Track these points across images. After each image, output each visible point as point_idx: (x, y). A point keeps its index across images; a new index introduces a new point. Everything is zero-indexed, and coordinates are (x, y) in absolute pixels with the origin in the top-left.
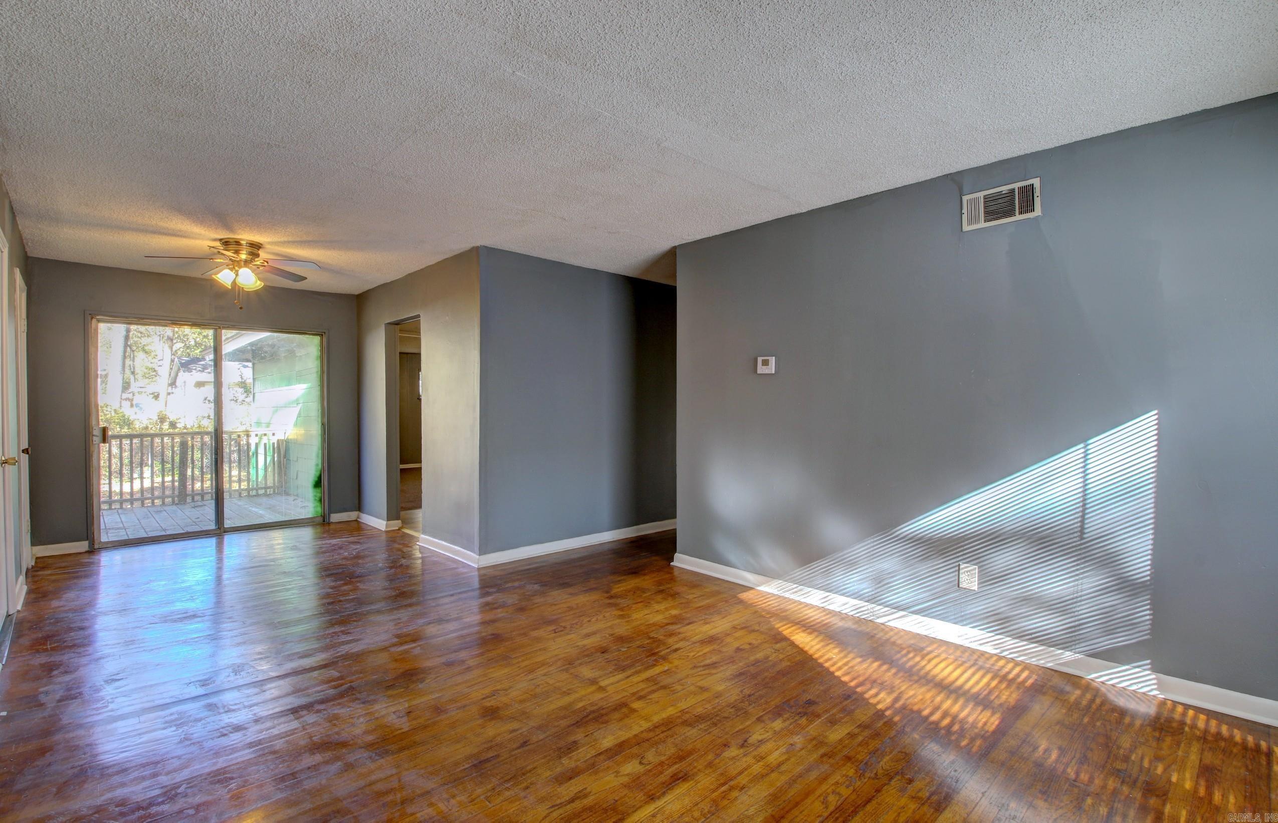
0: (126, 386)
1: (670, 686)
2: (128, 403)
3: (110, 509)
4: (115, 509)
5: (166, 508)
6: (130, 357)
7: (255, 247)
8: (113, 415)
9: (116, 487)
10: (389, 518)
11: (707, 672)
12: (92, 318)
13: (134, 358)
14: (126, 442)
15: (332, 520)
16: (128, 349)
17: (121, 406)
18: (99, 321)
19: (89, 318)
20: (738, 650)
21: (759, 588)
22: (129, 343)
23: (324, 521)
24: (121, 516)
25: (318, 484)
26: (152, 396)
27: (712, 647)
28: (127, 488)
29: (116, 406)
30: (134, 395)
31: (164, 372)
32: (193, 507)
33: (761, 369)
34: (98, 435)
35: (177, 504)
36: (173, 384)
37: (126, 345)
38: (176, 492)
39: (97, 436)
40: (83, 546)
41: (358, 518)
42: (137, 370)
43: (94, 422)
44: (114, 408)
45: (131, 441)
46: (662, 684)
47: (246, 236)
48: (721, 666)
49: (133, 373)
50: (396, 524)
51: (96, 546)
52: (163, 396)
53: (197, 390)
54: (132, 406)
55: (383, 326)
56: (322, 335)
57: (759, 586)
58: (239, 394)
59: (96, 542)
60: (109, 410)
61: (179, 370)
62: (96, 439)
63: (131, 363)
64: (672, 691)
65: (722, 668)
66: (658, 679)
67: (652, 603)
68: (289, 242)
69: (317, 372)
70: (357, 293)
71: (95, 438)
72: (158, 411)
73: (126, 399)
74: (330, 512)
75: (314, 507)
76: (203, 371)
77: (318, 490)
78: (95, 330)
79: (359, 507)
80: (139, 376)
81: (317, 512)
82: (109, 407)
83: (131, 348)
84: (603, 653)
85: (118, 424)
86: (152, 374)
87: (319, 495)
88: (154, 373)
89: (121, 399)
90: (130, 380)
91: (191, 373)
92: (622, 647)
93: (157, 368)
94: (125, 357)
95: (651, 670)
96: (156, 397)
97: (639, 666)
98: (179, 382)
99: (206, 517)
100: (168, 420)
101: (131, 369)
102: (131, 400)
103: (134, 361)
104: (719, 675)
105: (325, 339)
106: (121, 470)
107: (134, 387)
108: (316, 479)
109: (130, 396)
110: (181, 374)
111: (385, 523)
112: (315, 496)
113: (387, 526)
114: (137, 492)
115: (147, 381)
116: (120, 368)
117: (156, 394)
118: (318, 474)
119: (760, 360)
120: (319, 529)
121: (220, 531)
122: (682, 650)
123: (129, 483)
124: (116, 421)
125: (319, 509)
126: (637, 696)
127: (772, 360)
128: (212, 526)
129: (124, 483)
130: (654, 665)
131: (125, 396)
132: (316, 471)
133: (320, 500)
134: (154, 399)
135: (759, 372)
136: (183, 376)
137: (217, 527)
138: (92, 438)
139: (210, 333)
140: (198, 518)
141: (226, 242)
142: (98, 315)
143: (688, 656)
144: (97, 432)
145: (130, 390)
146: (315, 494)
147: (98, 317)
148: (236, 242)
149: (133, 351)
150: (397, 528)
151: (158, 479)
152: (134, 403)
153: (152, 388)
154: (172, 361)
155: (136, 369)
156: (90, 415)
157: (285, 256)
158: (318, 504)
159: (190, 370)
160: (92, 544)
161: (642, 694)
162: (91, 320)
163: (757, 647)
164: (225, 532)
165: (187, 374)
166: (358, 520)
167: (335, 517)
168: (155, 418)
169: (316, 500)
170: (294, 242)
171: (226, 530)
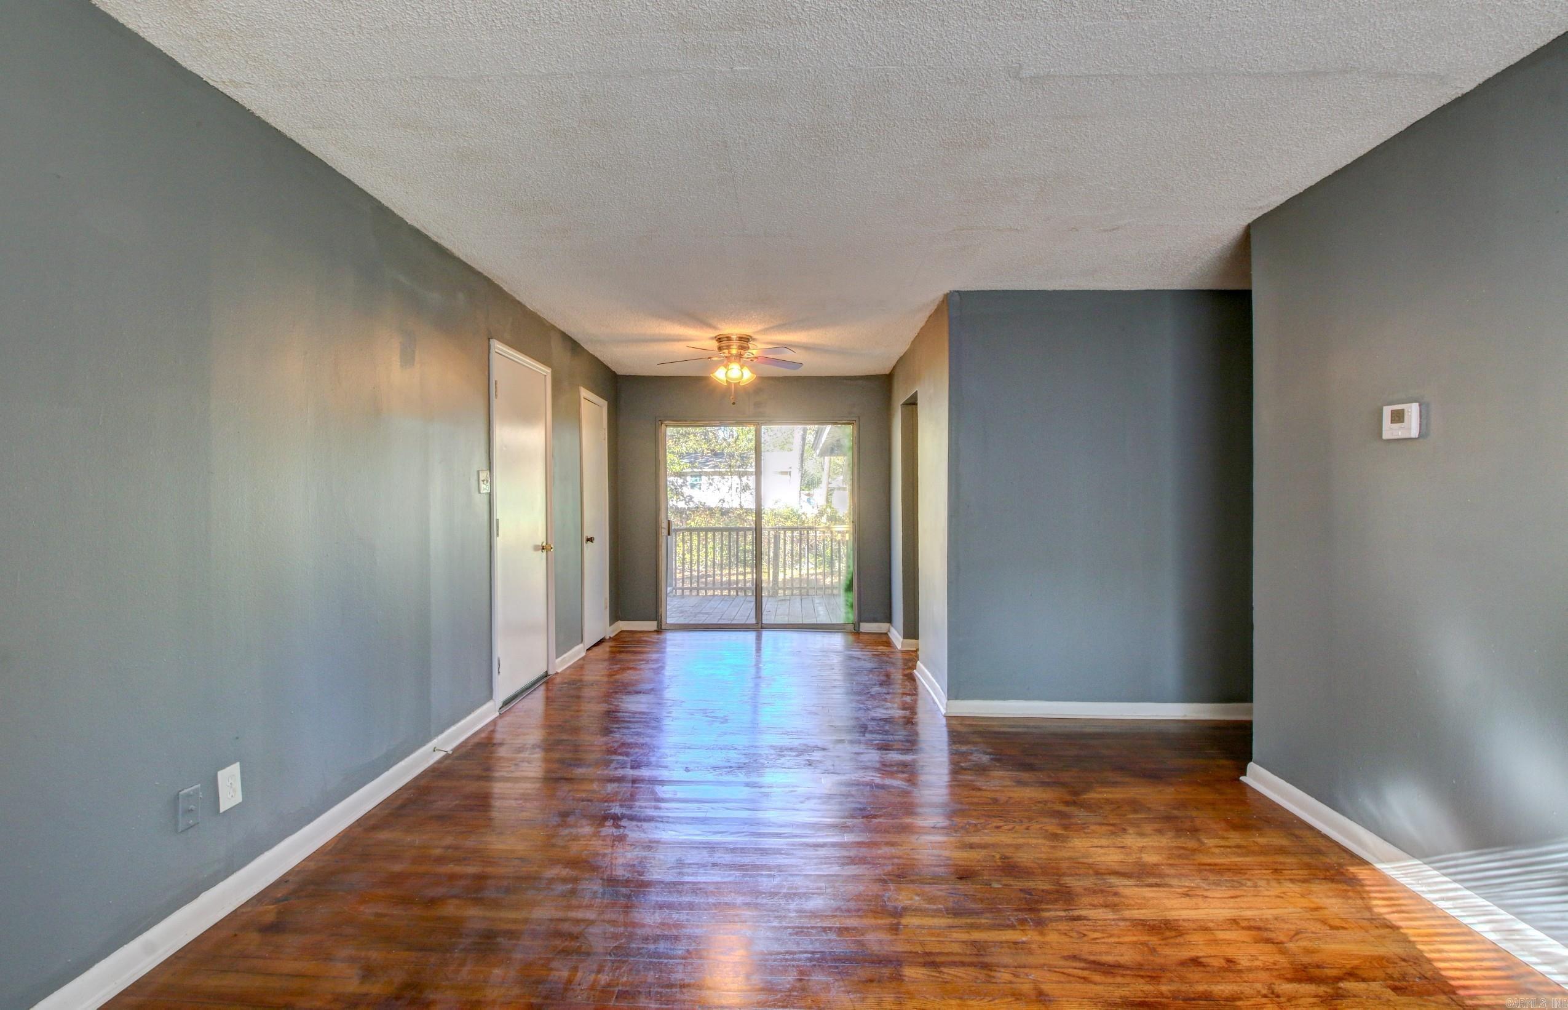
1: (994, 968)
7: (745, 340)
10: (906, 637)
11: (1085, 973)
12: (662, 424)
14: (789, 533)
15: (861, 630)
18: (667, 426)
19: (660, 423)
20: (1196, 962)
21: (1378, 866)
23: (855, 629)
27: (1146, 938)
33: (1390, 430)
34: (666, 527)
40: (651, 625)
41: (886, 630)
43: (663, 516)
45: (793, 533)
46: (987, 959)
47: (733, 330)
48: (1123, 976)
50: (913, 644)
51: (663, 627)
55: (900, 407)
56: (855, 424)
57: (1382, 862)
59: (663, 623)
62: (665, 531)
64: (990, 976)
65: (1119, 980)
66: (993, 949)
67: (1131, 831)
68: (768, 329)
70: (887, 372)
74: (860, 621)
75: (846, 613)
77: (850, 594)
78: (663, 434)
79: (886, 618)
81: (848, 618)
84: (960, 878)
87: (850, 600)
92: (998, 881)
95: (997, 932)
97: (987, 918)
99: (745, 612)
104: (1099, 989)
105: (856, 428)
108: (848, 583)
111: (903, 641)
112: (847, 601)
113: (902, 645)
119: (1387, 411)
120: (851, 638)
121: (759, 626)
122: (1085, 922)
125: (850, 616)
126: (928, 959)
127: (1413, 411)
128: (753, 621)
130: (1012, 927)
132: (848, 574)
133: (851, 606)
135: (1386, 435)
137: (757, 621)
138: (661, 530)
139: (753, 428)
141: (719, 339)
142: (665, 420)
143: (1085, 935)
146: (846, 598)
147: (666, 422)
148: (727, 337)
150: (909, 648)
151: (812, 571)
156: (660, 510)
157: (778, 344)
158: (850, 610)
160: (659, 625)
161: (938, 959)
163: (1240, 971)
164: (762, 628)
166: (886, 633)
167: (865, 627)
169: (847, 605)
170: (772, 328)
171: (765, 626)
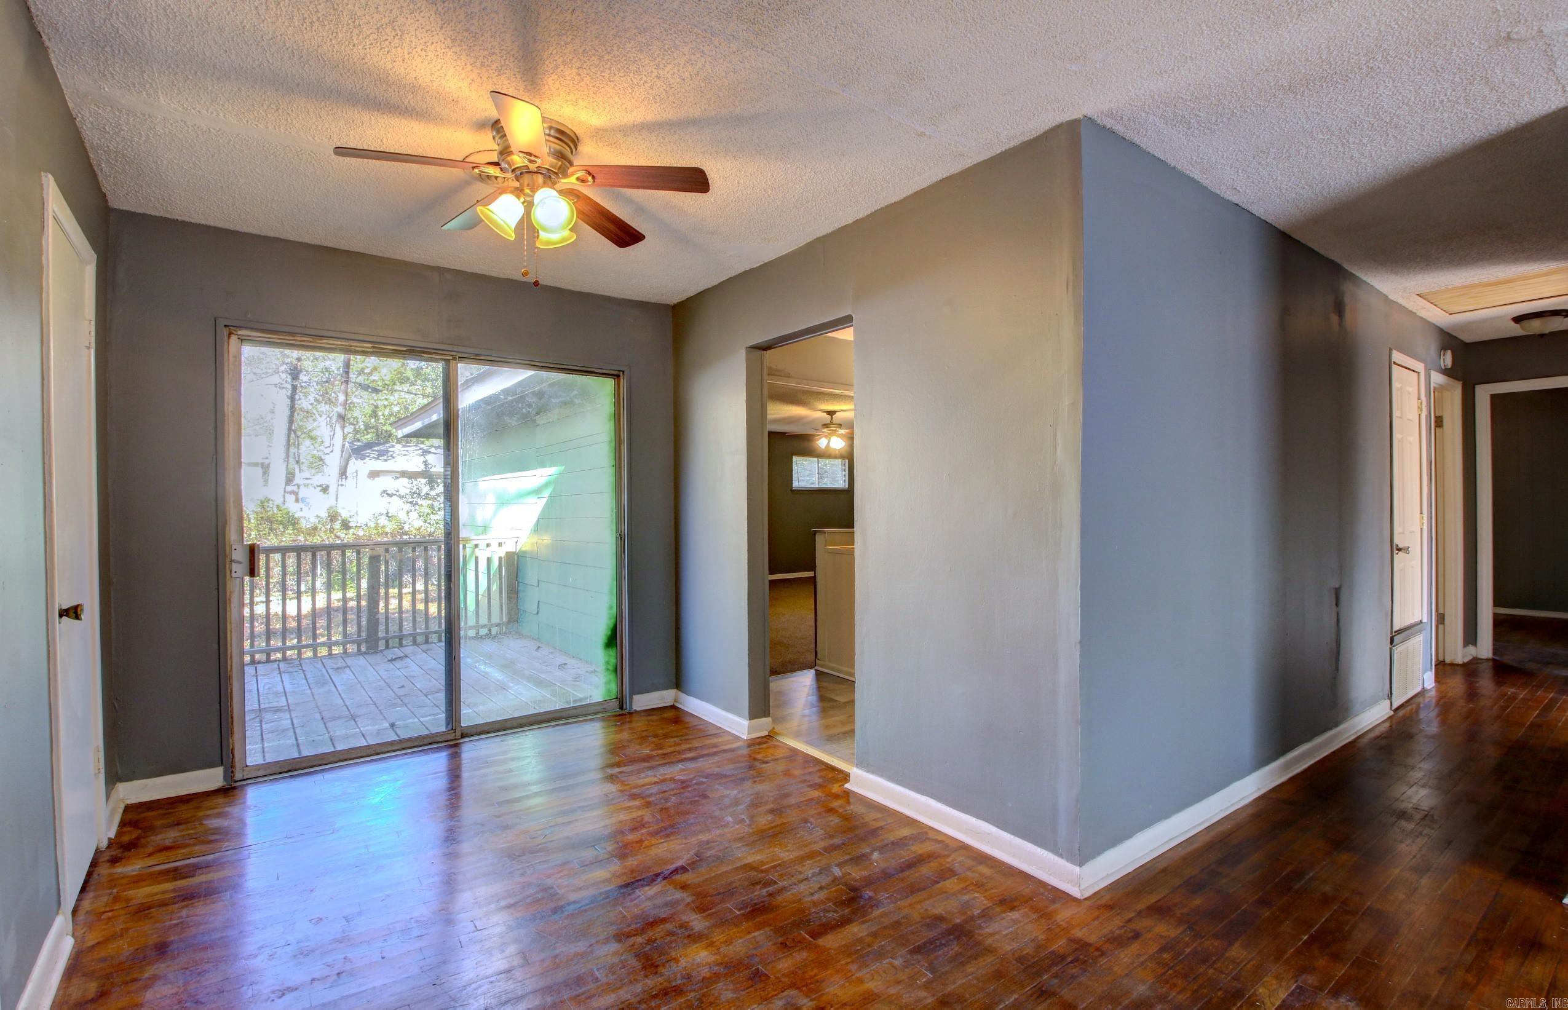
0: (290, 478)
2: (293, 497)
3: (268, 661)
4: (276, 661)
5: (350, 661)
6: (295, 445)
8: (275, 512)
9: (276, 608)
10: (753, 716)
12: (230, 334)
13: (298, 444)
15: (634, 706)
16: (293, 435)
17: (284, 501)
18: (242, 340)
19: (226, 332)
22: (293, 428)
23: (621, 708)
24: (283, 675)
25: (612, 640)
26: (320, 488)
28: (292, 609)
29: (279, 500)
30: (299, 486)
31: (333, 461)
32: (389, 661)
34: (240, 560)
35: (365, 653)
36: (343, 474)
37: (290, 429)
38: (364, 635)
39: (240, 563)
40: (211, 778)
41: (676, 701)
42: (302, 460)
43: (232, 535)
44: (276, 503)
49: (298, 462)
50: (764, 724)
51: (238, 776)
52: (332, 490)
53: (369, 481)
54: (297, 500)
55: (743, 352)
56: (618, 376)
58: (423, 486)
59: (239, 767)
60: (271, 506)
61: (350, 456)
62: (239, 569)
63: (296, 450)
69: (610, 442)
70: (675, 300)
71: (235, 567)
72: (328, 506)
73: (292, 492)
74: (633, 692)
75: (606, 683)
76: (378, 459)
77: (612, 652)
78: (235, 357)
79: (678, 680)
80: (304, 467)
81: (609, 691)
82: (271, 502)
83: (295, 433)
85: (281, 523)
86: (318, 463)
87: (613, 661)
88: (320, 463)
89: (285, 492)
90: (294, 470)
91: (364, 461)
93: (323, 457)
94: (288, 445)
96: (325, 489)
98: (350, 471)
100: (340, 518)
101: (295, 458)
102: (296, 494)
103: (298, 449)
105: (623, 383)
106: (284, 581)
107: (299, 478)
108: (609, 633)
109: (295, 488)
110: (352, 461)
111: (745, 723)
112: (608, 663)
113: (751, 729)
114: (306, 616)
115: (313, 471)
116: (283, 455)
117: (324, 486)
118: (611, 624)
120: (612, 724)
121: (455, 734)
123: (295, 601)
124: (279, 519)
125: (613, 687)
129: (288, 601)
131: (289, 488)
132: (610, 619)
133: (616, 670)
134: (322, 493)
136: (354, 465)
137: (450, 727)
138: (230, 564)
140: (403, 686)
142: (241, 329)
144: (239, 555)
145: (295, 482)
146: (607, 660)
147: (240, 332)
149: (298, 437)
150: (766, 733)
152: (300, 496)
153: (319, 479)
154: (343, 446)
155: (301, 458)
156: (225, 522)
158: (612, 677)
159: (363, 458)
160: (230, 773)
162: (229, 337)
164: (463, 736)
165: (360, 462)
166: (678, 705)
167: (643, 702)
168: (324, 515)
171: (466, 731)
